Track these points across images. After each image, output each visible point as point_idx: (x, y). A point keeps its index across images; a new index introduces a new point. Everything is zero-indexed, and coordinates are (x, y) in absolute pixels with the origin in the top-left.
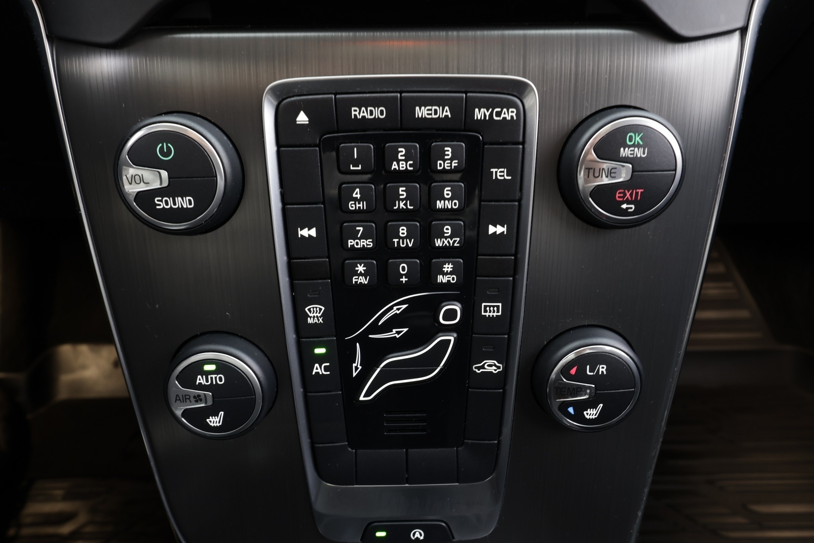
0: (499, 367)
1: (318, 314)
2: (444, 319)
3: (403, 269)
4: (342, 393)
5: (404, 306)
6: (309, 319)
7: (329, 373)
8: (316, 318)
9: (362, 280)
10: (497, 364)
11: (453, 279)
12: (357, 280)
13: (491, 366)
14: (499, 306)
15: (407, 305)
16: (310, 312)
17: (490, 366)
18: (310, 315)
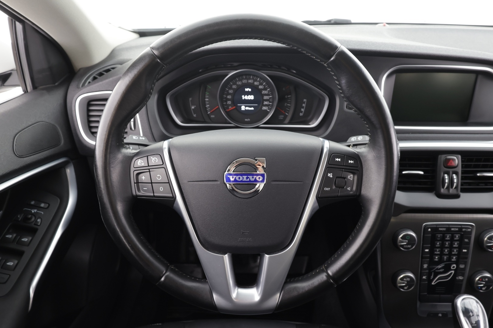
1: (426, 266)
2: (452, 268)
3: (445, 258)
4: (428, 282)
5: (444, 265)
6: (424, 267)
7: (426, 278)
9: (437, 260)
11: (455, 260)
13: (461, 278)
14: (464, 266)
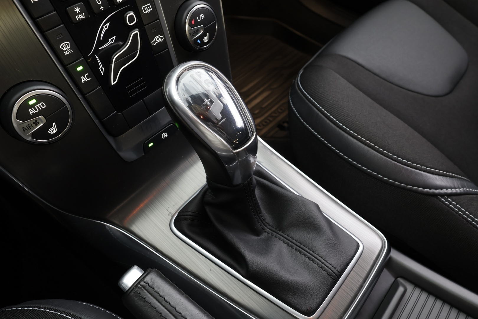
0: (162, 38)
1: (68, 48)
2: (130, 23)
4: (101, 87)
5: (108, 24)
6: (65, 52)
7: (90, 79)
8: (68, 51)
9: (81, 17)
10: (161, 37)
12: (79, 18)
14: (149, 5)
15: (109, 23)
16: (63, 48)
17: (158, 39)
18: (65, 49)
